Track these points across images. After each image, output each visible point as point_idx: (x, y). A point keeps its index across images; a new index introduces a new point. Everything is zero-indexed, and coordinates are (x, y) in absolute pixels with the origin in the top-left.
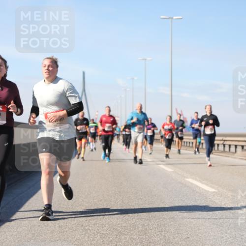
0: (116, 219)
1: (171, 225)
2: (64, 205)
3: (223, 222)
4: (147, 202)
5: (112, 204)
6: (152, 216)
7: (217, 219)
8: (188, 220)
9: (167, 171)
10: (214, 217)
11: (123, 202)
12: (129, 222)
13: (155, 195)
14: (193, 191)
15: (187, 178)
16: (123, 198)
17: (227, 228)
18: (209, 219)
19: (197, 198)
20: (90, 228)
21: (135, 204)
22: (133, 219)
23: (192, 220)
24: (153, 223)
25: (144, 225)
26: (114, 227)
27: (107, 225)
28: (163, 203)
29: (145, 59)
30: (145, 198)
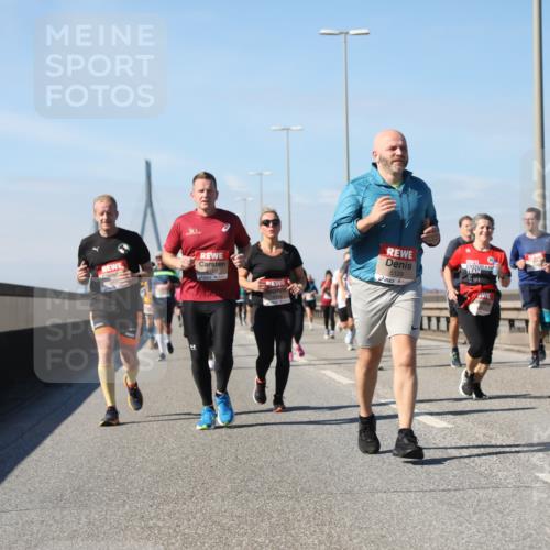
0: (220, 500)
1: (346, 508)
2: (100, 471)
3: (463, 498)
5: (213, 463)
6: (302, 489)
7: (449, 490)
8: (384, 496)
9: (339, 383)
10: (444, 487)
11: (237, 459)
13: (311, 442)
17: (471, 511)
18: (431, 491)
20: (160, 524)
21: (265, 462)
22: (258, 497)
23: (394, 496)
24: (304, 505)
28: (328, 458)
29: (288, 129)
30: (288, 447)
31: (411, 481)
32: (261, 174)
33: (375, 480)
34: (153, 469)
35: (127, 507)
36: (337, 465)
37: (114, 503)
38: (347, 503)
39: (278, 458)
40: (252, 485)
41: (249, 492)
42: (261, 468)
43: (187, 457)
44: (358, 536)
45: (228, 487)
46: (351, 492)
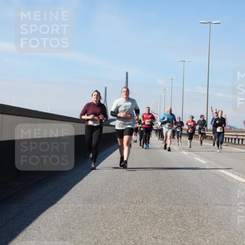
0: (154, 204)
1: (205, 210)
4: (182, 189)
5: (150, 190)
6: (187, 202)
8: (221, 207)
9: (201, 162)
11: (160, 189)
12: (166, 207)
13: (190, 184)
14: (226, 181)
16: (160, 186)
19: (229, 187)
20: (130, 211)
21: (172, 191)
23: (224, 207)
24: (187, 208)
25: (179, 210)
26: (152, 211)
27: (145, 209)
28: (197, 191)
29: (184, 61)
30: (181, 186)
32: (172, 79)
33: (217, 201)
34: (127, 191)
35: (117, 205)
36: (201, 194)
37: (112, 203)
38: (206, 209)
39: (176, 190)
40: (166, 199)
42: (170, 193)
43: (140, 187)
44: (210, 221)
45: (157, 199)
46: (207, 204)
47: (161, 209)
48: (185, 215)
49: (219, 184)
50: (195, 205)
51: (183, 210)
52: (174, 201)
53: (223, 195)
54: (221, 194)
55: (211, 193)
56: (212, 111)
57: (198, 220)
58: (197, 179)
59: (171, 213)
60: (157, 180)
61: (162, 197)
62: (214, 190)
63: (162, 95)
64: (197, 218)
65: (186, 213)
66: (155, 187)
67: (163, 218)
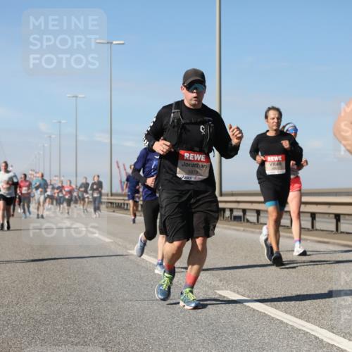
1: (108, 310)
6: (82, 300)
8: (130, 303)
11: (44, 283)
13: (88, 273)
14: (138, 265)
15: (130, 250)
16: (44, 278)
19: (142, 275)
21: (61, 284)
23: (136, 303)
24: (84, 308)
25: (71, 312)
26: (31, 315)
27: (21, 314)
29: (76, 97)
30: (74, 276)
31: (145, 295)
32: (60, 122)
33: (125, 294)
36: (103, 286)
38: (109, 307)
39: (68, 282)
40: (53, 297)
41: (52, 300)
42: (59, 288)
43: (15, 281)
44: (115, 325)
45: (39, 298)
46: (111, 301)
47: (45, 312)
48: (79, 318)
49: (129, 270)
50: (95, 303)
51: (77, 311)
52: (64, 299)
53: (134, 285)
54: (130, 285)
55: (116, 284)
56: (119, 167)
57: (99, 324)
58: (98, 264)
59: (59, 317)
60: (40, 270)
61: (47, 295)
62: (120, 279)
63: (46, 145)
64: (97, 321)
65: (81, 315)
66: (36, 280)
67: (48, 325)
